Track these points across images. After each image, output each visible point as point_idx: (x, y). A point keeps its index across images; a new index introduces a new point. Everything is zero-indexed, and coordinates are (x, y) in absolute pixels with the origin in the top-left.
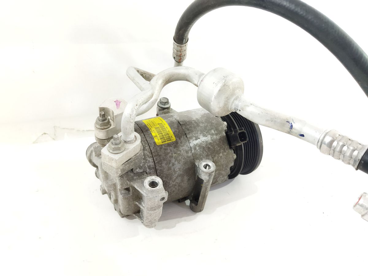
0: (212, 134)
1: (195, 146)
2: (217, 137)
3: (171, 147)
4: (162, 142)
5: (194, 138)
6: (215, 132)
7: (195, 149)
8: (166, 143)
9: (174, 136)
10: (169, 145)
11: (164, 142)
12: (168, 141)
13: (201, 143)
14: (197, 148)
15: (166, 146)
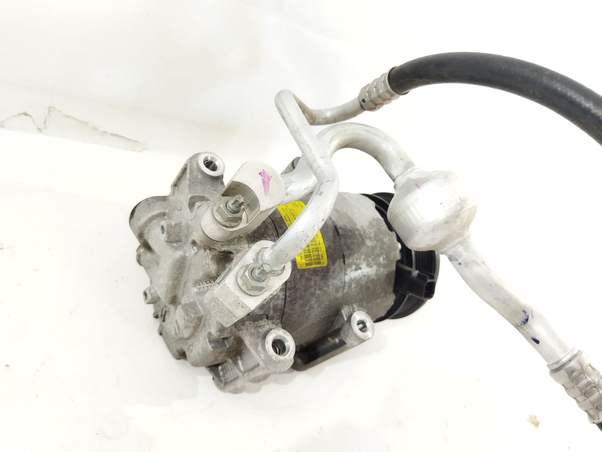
0: (379, 265)
1: (352, 280)
2: (384, 271)
3: (316, 277)
4: (307, 265)
5: (354, 267)
6: (384, 260)
7: (350, 287)
8: (312, 266)
9: (325, 257)
10: (315, 272)
11: (310, 264)
12: (316, 263)
13: (361, 278)
14: (353, 285)
15: (311, 272)
